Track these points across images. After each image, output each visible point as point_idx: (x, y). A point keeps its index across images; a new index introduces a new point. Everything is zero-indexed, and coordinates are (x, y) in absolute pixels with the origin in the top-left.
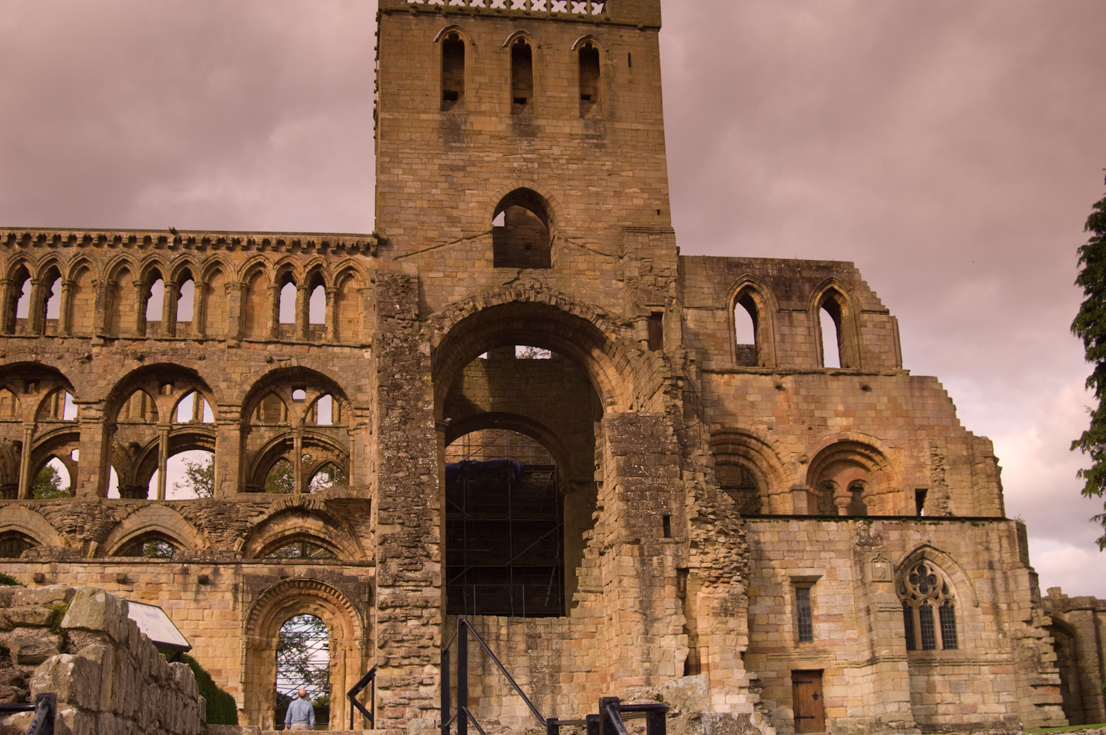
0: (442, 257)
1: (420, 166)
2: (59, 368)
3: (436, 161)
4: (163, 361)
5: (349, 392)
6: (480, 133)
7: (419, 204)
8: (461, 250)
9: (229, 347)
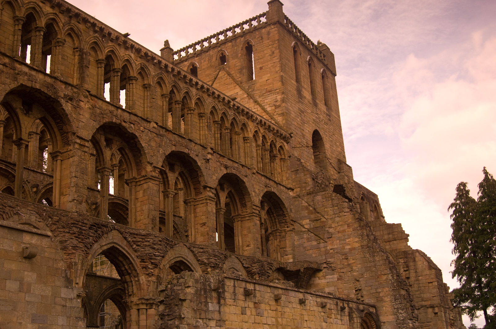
0: (303, 153)
1: (294, 105)
2: (198, 161)
3: (297, 105)
4: (234, 173)
5: (289, 210)
6: (305, 97)
7: (296, 124)
8: (306, 151)
9: (254, 173)
